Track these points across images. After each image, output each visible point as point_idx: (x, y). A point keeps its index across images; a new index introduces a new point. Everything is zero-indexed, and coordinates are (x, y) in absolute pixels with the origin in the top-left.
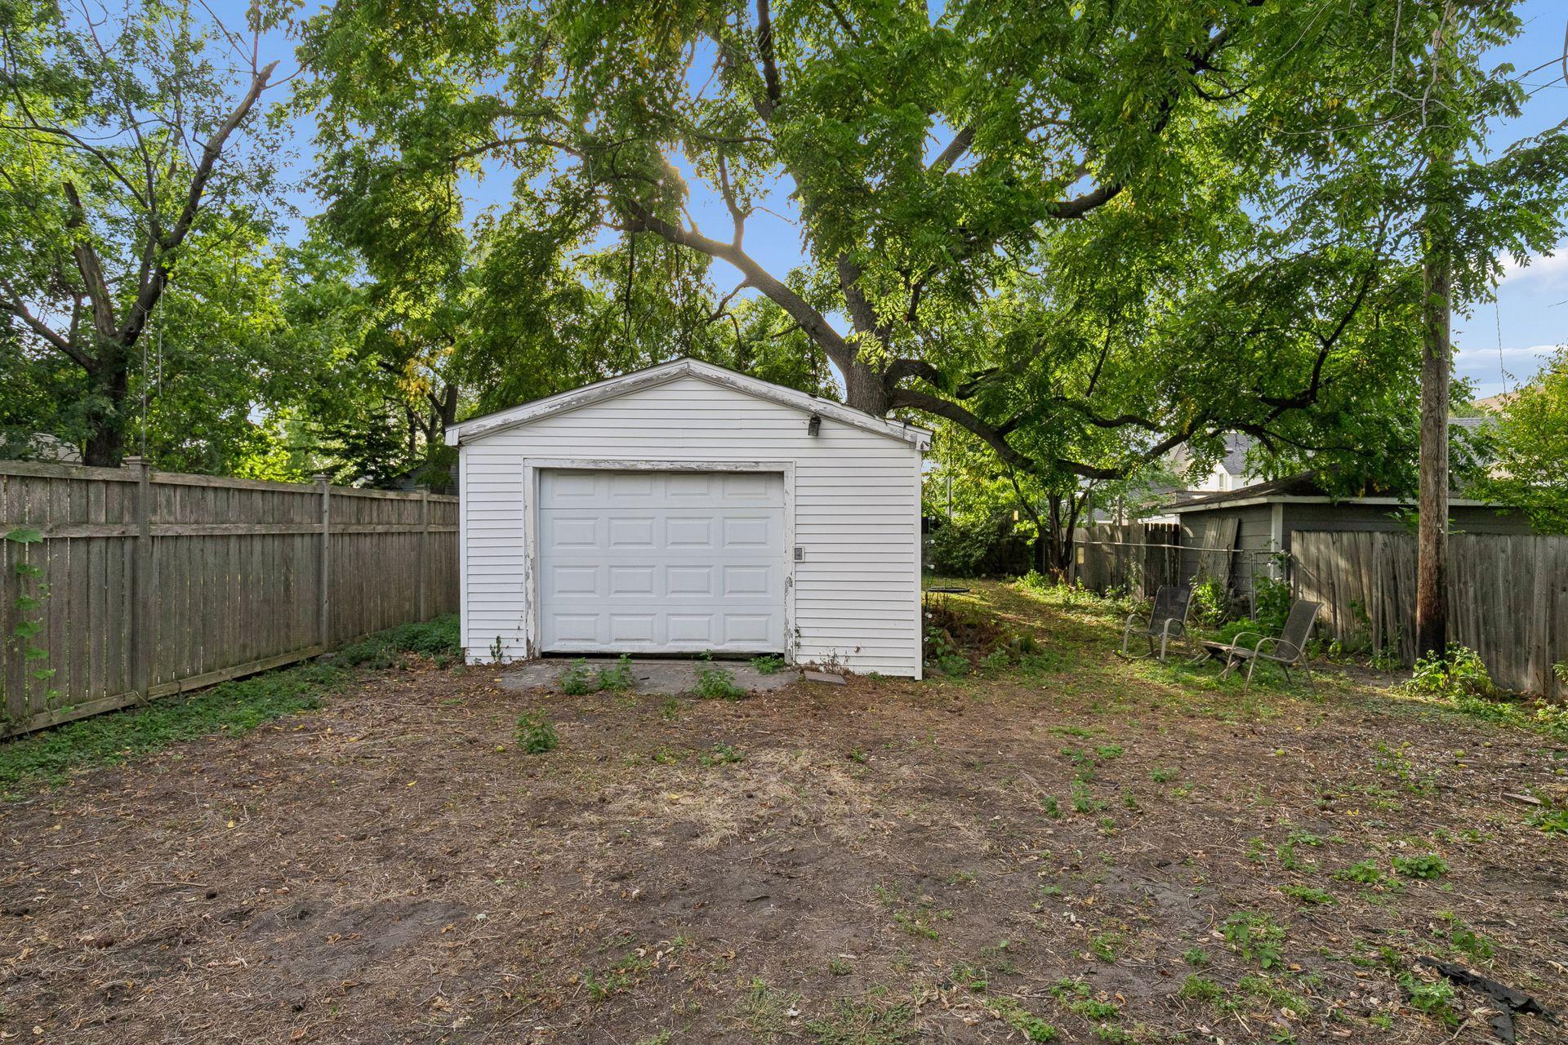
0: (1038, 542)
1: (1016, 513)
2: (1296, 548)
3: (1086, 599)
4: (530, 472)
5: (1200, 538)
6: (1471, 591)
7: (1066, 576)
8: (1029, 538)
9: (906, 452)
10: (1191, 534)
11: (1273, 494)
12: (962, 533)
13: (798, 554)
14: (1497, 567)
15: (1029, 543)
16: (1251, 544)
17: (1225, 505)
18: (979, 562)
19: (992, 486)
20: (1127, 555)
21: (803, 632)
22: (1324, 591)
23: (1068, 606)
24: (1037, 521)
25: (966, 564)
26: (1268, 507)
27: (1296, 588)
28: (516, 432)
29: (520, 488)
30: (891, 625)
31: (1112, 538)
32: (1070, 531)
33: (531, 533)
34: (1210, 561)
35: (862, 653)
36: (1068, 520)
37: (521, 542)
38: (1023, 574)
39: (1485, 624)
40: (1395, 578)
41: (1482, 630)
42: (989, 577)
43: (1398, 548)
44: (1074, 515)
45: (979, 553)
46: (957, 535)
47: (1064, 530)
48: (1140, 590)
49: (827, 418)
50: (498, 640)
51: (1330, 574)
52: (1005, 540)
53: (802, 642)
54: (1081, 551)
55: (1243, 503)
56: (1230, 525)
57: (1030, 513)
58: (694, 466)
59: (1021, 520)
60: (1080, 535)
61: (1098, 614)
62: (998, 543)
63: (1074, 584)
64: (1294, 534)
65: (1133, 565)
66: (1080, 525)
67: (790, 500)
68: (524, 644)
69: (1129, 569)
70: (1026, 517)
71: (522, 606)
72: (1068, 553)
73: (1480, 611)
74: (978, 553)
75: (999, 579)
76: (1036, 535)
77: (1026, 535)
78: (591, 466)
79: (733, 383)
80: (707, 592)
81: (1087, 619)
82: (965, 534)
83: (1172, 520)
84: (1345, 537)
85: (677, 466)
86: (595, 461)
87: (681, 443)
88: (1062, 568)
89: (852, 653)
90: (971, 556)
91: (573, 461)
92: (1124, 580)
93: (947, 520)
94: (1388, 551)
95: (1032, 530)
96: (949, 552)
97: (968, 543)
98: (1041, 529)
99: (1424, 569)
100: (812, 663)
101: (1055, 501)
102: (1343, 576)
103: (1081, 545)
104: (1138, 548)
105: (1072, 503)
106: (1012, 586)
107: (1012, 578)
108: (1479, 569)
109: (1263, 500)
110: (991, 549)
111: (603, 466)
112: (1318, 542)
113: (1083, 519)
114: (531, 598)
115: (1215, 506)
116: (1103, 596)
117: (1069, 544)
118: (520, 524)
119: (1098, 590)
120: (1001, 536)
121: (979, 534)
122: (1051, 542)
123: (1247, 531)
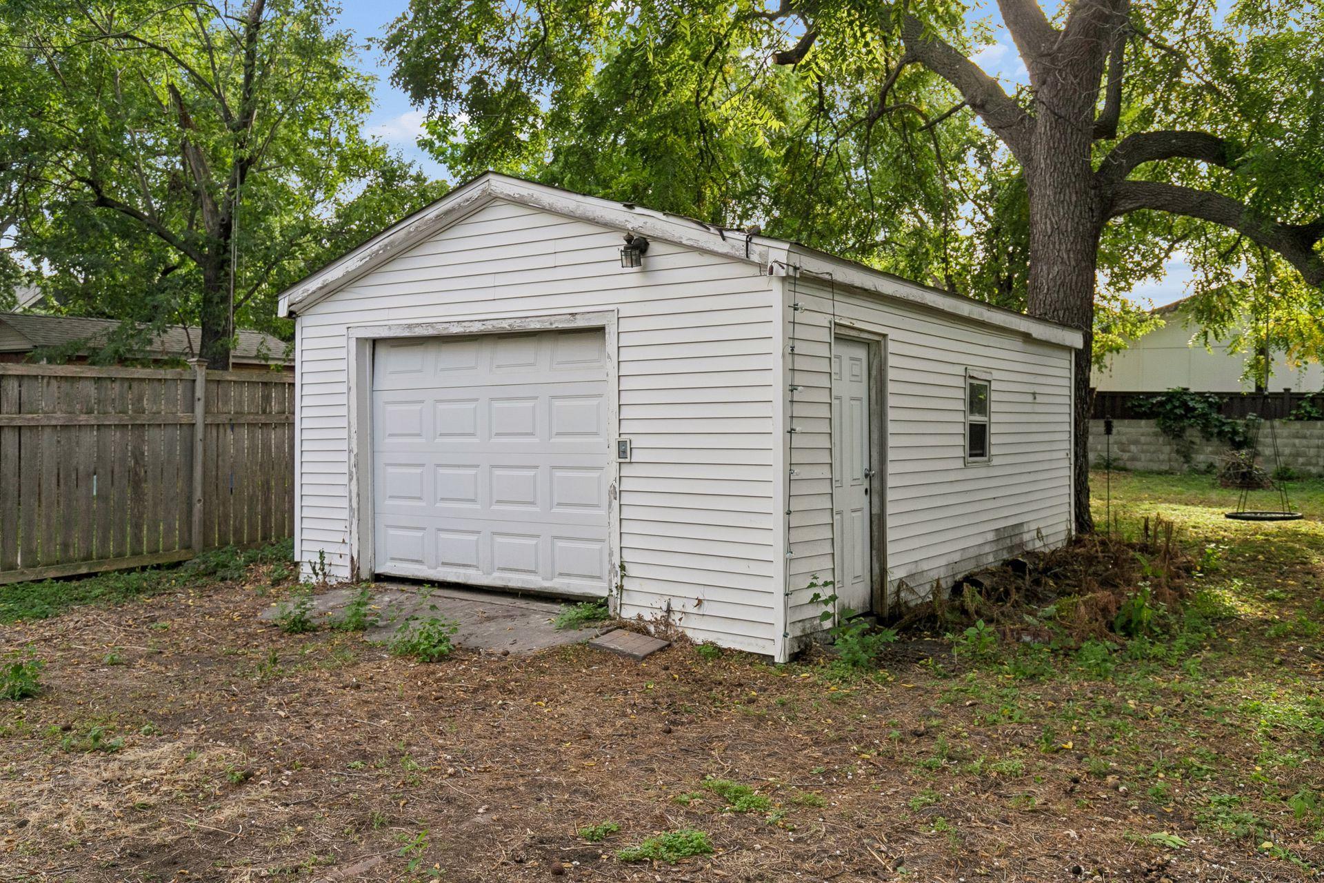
4: (353, 343)
9: (762, 282)
13: (623, 450)
21: (631, 570)
28: (341, 296)
29: (343, 365)
30: (741, 567)
33: (354, 421)
35: (707, 609)
37: (344, 434)
49: (655, 239)
50: (322, 554)
53: (627, 584)
58: (505, 325)
67: (611, 366)
68: (348, 563)
71: (345, 514)
78: (406, 333)
79: (537, 201)
80: (532, 503)
85: (488, 327)
86: (409, 326)
87: (490, 294)
89: (690, 608)
91: (390, 327)
100: (640, 618)
111: (419, 332)
114: (355, 505)
118: (344, 411)
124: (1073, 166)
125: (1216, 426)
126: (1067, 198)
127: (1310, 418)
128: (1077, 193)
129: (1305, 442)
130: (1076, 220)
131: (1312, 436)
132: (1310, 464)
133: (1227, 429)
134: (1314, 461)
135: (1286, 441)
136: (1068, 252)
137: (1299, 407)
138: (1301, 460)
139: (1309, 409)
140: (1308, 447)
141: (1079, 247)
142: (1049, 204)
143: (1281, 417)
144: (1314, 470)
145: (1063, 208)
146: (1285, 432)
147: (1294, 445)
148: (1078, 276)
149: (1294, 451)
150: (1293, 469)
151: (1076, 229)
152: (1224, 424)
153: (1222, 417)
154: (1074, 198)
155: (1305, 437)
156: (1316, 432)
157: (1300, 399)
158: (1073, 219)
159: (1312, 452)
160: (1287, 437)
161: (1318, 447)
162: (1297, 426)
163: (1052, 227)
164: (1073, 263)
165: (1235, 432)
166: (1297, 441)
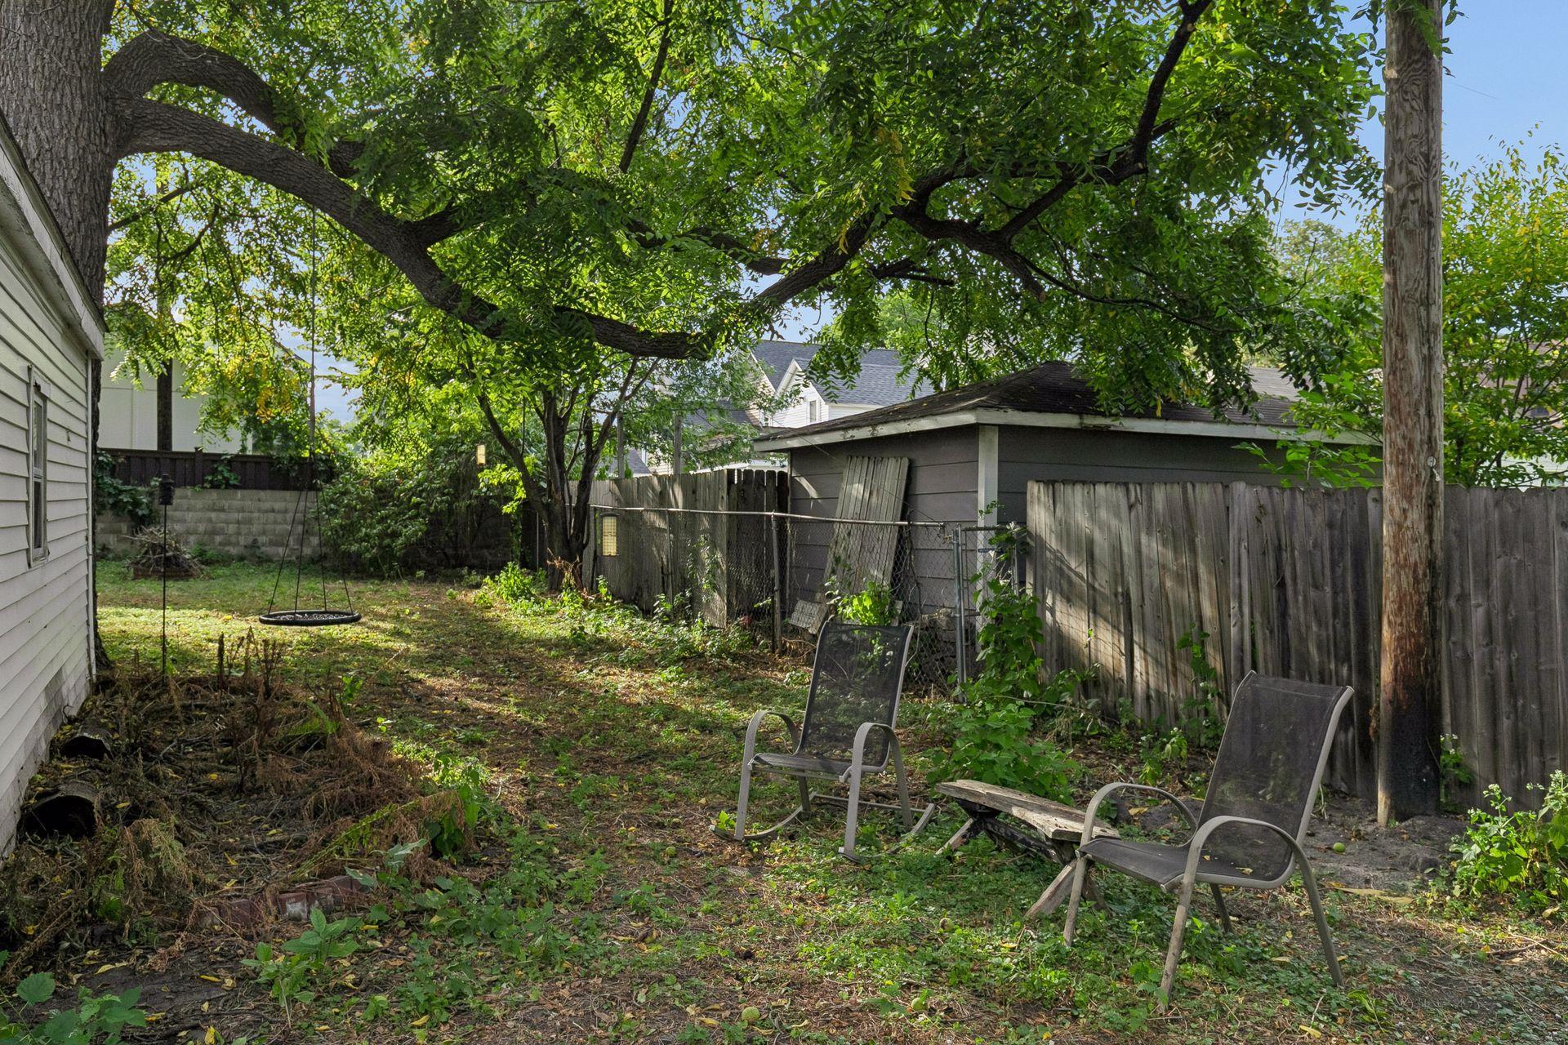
0: (525, 505)
1: (481, 450)
2: (1040, 517)
3: (615, 625)
5: (830, 499)
6: (1478, 616)
7: (578, 575)
8: (508, 499)
10: (813, 493)
11: (986, 406)
12: (379, 491)
14: (1547, 562)
15: (507, 509)
16: (932, 508)
17: (885, 430)
18: (412, 548)
19: (432, 394)
20: (693, 534)
22: (1106, 609)
23: (583, 647)
24: (522, 467)
25: (387, 553)
26: (969, 432)
27: (1039, 600)
31: (663, 497)
32: (585, 485)
34: (854, 543)
36: (580, 464)
38: (493, 569)
39: (1513, 693)
40: (1282, 585)
41: (1504, 706)
42: (432, 577)
43: (1291, 516)
44: (592, 455)
45: (413, 529)
46: (369, 493)
47: (574, 485)
48: (719, 602)
51: (1119, 576)
52: (462, 505)
54: (610, 525)
55: (926, 424)
56: (892, 472)
57: (508, 448)
59: (490, 464)
60: (602, 494)
61: (645, 663)
62: (450, 511)
63: (594, 589)
64: (1034, 489)
65: (704, 553)
66: (602, 477)
69: (697, 561)
70: (504, 459)
72: (580, 528)
73: (1501, 665)
74: (410, 530)
75: (447, 581)
76: (521, 493)
77: (503, 493)
81: (622, 681)
82: (384, 492)
83: (779, 464)
84: (1160, 494)
88: (571, 559)
90: (395, 535)
92: (686, 582)
93: (347, 462)
94: (1268, 524)
95: (514, 483)
96: (349, 529)
97: (391, 509)
98: (529, 481)
99: (1399, 566)
101: (555, 425)
102: (1152, 575)
103: (605, 514)
104: (714, 518)
105: (588, 433)
106: (472, 596)
107: (475, 578)
108: (1498, 566)
109: (968, 418)
110: (436, 521)
112: (1092, 508)
113: (607, 463)
115: (864, 433)
116: (648, 613)
117: (583, 510)
119: (636, 600)
120: (456, 497)
121: (413, 492)
122: (547, 507)
123: (925, 482)
124: (77, 51)
125: (110, 494)
126: (67, 101)
127: (228, 486)
128: (82, 97)
129: (222, 516)
130: (83, 143)
131: (230, 509)
132: (229, 544)
133: (125, 498)
134: (233, 539)
135: (200, 514)
136: (69, 194)
137: (214, 472)
138: (218, 539)
139: (226, 474)
140: (228, 523)
141: (86, 191)
142: (33, 103)
143: (193, 485)
144: (233, 551)
145: (60, 116)
146: (199, 504)
147: (210, 520)
148: (85, 238)
149: (210, 527)
150: (211, 553)
151: (82, 159)
152: (121, 492)
153: (118, 482)
154: (78, 106)
155: (222, 510)
156: (236, 503)
157: (215, 461)
158: (76, 140)
159: (232, 528)
160: (201, 510)
161: (238, 522)
162: (214, 494)
163: (40, 147)
164: (77, 215)
165: (136, 504)
166: (213, 515)
